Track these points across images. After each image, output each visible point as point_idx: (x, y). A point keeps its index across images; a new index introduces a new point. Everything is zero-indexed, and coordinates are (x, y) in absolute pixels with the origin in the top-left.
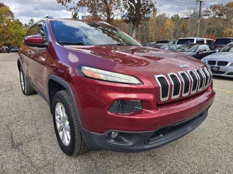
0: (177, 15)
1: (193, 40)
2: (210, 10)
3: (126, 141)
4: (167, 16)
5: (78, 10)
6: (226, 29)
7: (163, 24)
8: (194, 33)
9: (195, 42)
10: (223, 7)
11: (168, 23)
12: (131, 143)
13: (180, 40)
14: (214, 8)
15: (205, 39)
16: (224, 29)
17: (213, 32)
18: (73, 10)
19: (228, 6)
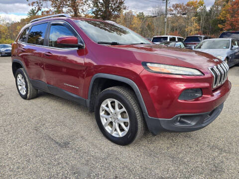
0: (142, 13)
1: (166, 38)
2: (172, 9)
3: (189, 122)
4: (133, 13)
5: (42, 5)
6: (187, 28)
7: (131, 22)
8: (159, 31)
9: (168, 40)
10: (184, 7)
11: (136, 21)
12: (193, 124)
13: (154, 38)
14: (176, 6)
15: (176, 37)
16: (185, 27)
17: (176, 30)
18: (36, 4)
19: (188, 5)
